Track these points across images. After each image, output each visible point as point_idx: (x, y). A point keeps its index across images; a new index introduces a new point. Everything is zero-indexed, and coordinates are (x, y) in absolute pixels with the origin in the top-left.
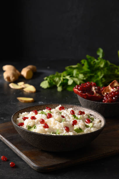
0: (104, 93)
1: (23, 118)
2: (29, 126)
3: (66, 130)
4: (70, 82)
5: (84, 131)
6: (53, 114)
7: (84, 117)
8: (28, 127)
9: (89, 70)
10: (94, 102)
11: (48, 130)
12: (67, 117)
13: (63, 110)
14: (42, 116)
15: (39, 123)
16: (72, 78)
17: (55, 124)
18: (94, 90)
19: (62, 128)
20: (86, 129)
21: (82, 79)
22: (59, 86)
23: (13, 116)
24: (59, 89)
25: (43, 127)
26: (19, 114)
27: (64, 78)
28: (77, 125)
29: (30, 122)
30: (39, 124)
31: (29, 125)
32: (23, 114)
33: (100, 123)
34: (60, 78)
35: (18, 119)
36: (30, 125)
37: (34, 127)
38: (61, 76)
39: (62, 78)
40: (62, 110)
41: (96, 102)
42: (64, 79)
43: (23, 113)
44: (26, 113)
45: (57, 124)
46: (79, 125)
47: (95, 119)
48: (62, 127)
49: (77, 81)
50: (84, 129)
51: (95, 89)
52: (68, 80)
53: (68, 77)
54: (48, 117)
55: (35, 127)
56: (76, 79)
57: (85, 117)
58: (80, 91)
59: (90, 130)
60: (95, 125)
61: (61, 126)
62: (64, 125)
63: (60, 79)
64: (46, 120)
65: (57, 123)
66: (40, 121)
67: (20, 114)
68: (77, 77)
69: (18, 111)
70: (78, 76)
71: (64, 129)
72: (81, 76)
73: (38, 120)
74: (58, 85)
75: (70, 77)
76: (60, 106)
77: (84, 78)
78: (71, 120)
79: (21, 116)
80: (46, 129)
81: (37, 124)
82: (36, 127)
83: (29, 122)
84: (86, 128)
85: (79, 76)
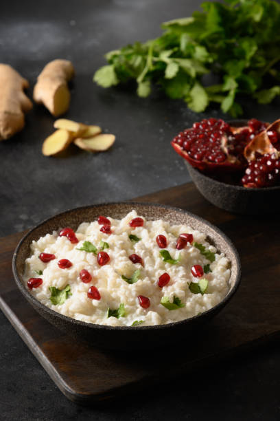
0: (249, 153)
1: (40, 257)
2: (54, 288)
3: (141, 305)
4: (171, 72)
5: (184, 306)
6: (113, 250)
7: (189, 254)
8: (53, 290)
9: (221, 29)
10: (222, 184)
11: (99, 303)
12: (146, 260)
13: (141, 228)
14: (85, 260)
15: (78, 278)
16: (177, 60)
17: (116, 286)
18: (225, 146)
19: (131, 300)
20: (191, 299)
21: (203, 60)
22: (144, 81)
23: (15, 254)
24: (143, 90)
25: (87, 296)
26: (31, 243)
27: (156, 59)
28: (170, 288)
29: (57, 278)
30: (77, 283)
31: (53, 285)
32: (42, 240)
33: (228, 271)
34: (145, 57)
35: (28, 260)
36: (56, 285)
37: (67, 292)
38: (146, 53)
39: (150, 59)
40: (137, 228)
41: (227, 186)
42: (155, 63)
43: (41, 238)
44: (48, 236)
45: (122, 286)
46: (173, 290)
47: (217, 255)
48: (132, 297)
49: (189, 69)
50: (187, 296)
51: (228, 143)
52: (164, 65)
53: (165, 56)
54: (101, 261)
55: (69, 291)
56: (186, 64)
57: (192, 255)
58: (187, 152)
59: (200, 300)
60: (214, 282)
61: (130, 293)
62: (136, 291)
63: (145, 61)
64: (96, 272)
65: (120, 284)
66: (80, 275)
67: (34, 242)
68: (189, 57)
69: (29, 234)
70: (192, 51)
71: (137, 300)
72: (200, 52)
73: (76, 272)
74: (140, 79)
75: (171, 56)
76: (133, 215)
77: (208, 57)
78: (156, 267)
79: (36, 249)
80: (95, 302)
81: (73, 283)
82: (72, 292)
83: (53, 278)
84: (191, 294)
85: (195, 51)
